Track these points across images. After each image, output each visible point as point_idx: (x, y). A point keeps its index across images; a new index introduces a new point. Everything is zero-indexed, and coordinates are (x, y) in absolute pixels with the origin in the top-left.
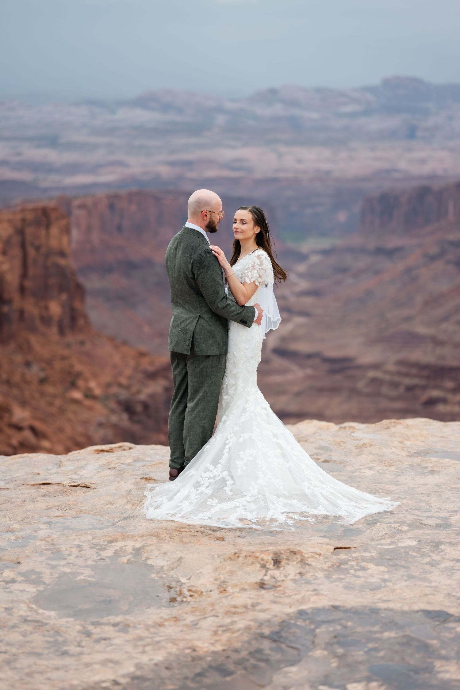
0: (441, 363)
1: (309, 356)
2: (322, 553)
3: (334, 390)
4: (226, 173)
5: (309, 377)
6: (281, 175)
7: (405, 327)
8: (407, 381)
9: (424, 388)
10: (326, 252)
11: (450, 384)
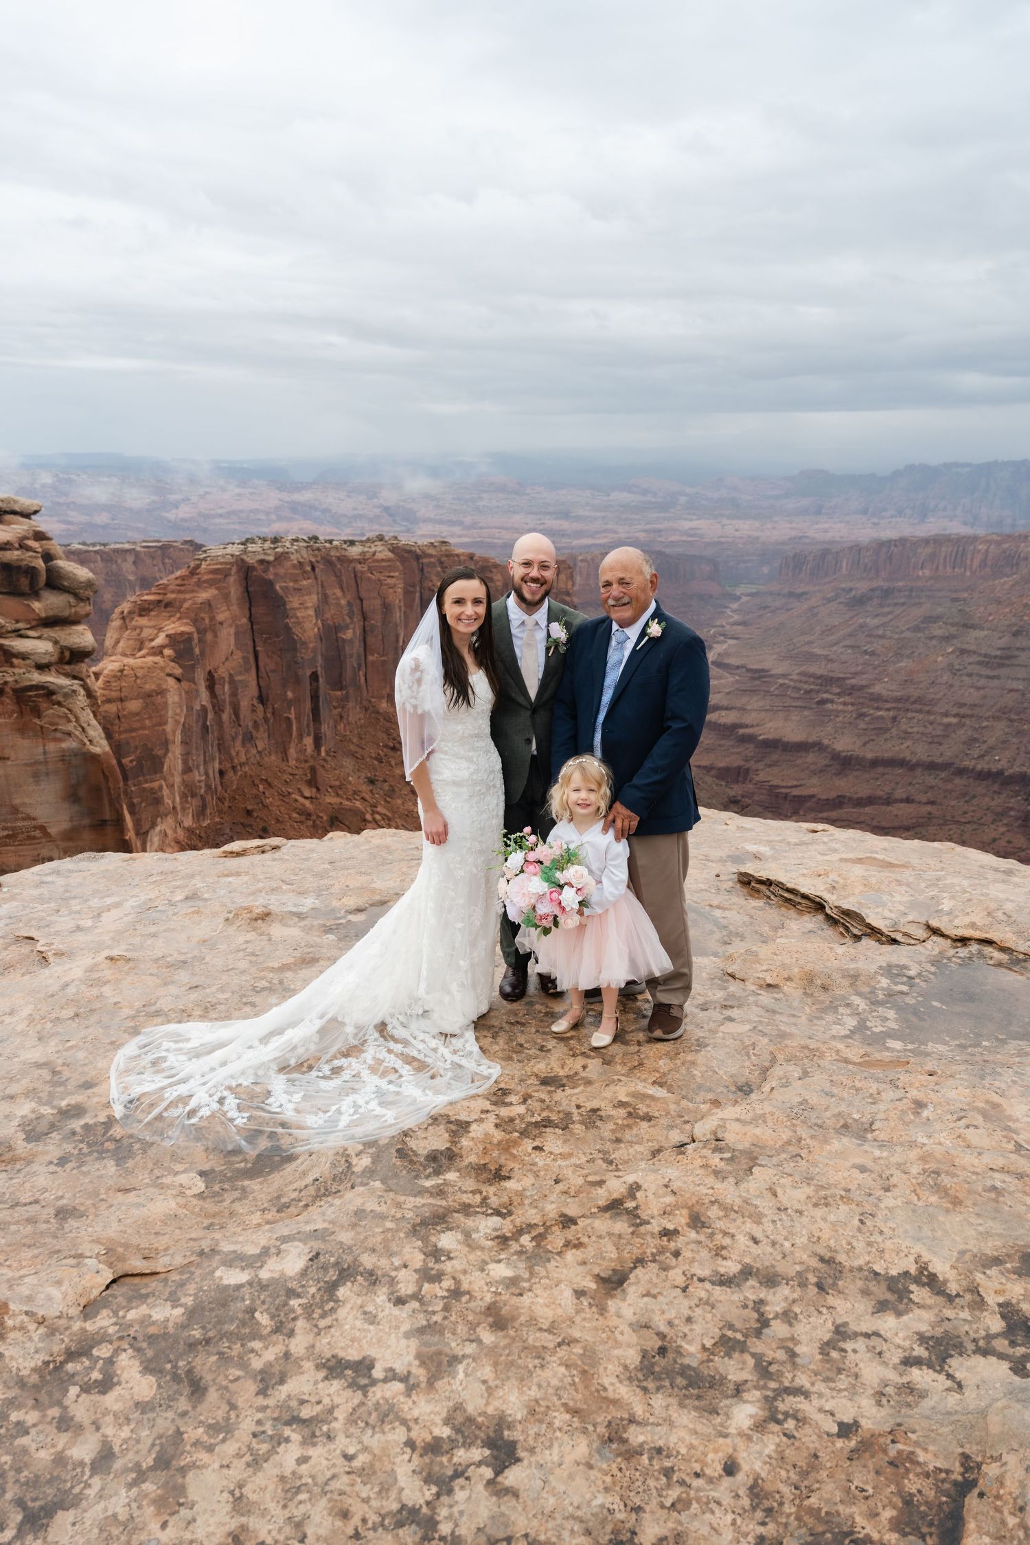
0: (831, 674)
1: (738, 667)
2: (51, 1312)
3: (753, 692)
4: (684, 538)
5: (737, 682)
6: (723, 540)
7: (806, 648)
8: (806, 686)
9: (818, 691)
10: (751, 595)
11: (837, 690)
